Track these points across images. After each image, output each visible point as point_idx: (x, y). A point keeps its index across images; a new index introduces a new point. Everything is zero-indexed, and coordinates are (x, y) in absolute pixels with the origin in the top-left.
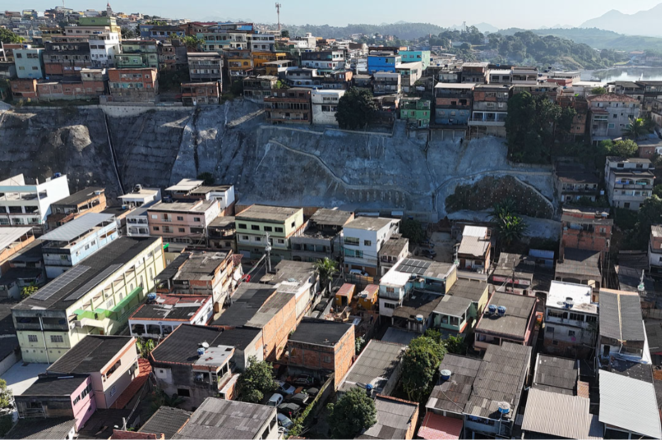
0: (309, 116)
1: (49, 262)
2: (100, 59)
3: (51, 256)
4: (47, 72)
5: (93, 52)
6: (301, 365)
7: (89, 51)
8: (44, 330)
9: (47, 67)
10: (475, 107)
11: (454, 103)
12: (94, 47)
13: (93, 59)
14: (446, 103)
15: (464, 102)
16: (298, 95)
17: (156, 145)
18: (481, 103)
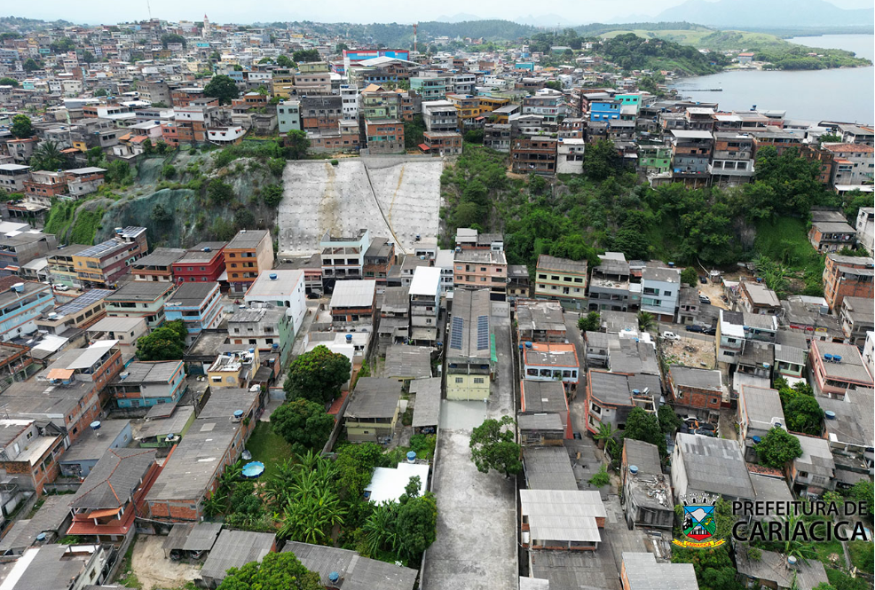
0: (553, 166)
1: (415, 313)
2: (350, 112)
3: (418, 308)
4: (305, 126)
5: (345, 105)
6: (688, 405)
7: (341, 105)
8: (471, 374)
9: (305, 121)
10: (716, 156)
11: (694, 152)
12: (347, 101)
13: (345, 112)
14: (686, 152)
15: (704, 150)
16: (541, 145)
17: (416, 196)
18: (722, 153)
